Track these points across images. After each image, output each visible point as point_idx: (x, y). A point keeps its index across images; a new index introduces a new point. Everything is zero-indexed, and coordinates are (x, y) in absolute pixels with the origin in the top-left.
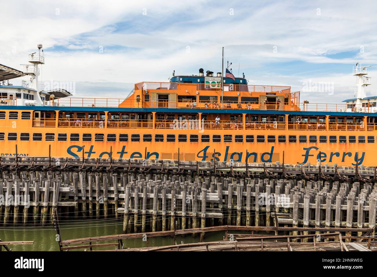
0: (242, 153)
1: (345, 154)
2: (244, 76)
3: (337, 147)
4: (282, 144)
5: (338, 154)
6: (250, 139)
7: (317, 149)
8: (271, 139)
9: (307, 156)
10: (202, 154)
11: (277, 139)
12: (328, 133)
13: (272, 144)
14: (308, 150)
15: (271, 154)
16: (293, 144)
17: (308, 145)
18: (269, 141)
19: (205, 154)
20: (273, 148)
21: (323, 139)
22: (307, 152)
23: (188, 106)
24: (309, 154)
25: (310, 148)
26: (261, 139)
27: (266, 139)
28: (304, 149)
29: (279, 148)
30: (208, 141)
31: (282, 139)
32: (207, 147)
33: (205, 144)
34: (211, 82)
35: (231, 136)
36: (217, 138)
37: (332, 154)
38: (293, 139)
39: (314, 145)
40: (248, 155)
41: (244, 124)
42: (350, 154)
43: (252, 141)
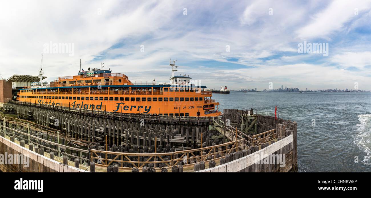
0: (88, 105)
1: (139, 107)
2: (109, 69)
3: (134, 103)
4: (106, 101)
5: (135, 107)
6: (92, 98)
7: (124, 104)
8: (101, 99)
9: (118, 107)
10: (73, 104)
11: (104, 99)
12: (130, 96)
13: (101, 101)
14: (119, 104)
15: (101, 106)
16: (111, 101)
17: (119, 102)
18: (100, 100)
19: (74, 104)
20: (102, 103)
21: (127, 99)
22: (119, 105)
23: (72, 85)
24: (120, 106)
25: (120, 103)
26: (96, 99)
27: (99, 98)
28: (117, 104)
29: (105, 103)
30: (75, 99)
31: (106, 99)
32: (75, 102)
33: (74, 100)
34: (89, 74)
35: (84, 97)
36: (79, 98)
37: (132, 107)
38: (111, 99)
39: (122, 102)
40: (91, 106)
41: (89, 92)
42: (142, 107)
43: (93, 99)
